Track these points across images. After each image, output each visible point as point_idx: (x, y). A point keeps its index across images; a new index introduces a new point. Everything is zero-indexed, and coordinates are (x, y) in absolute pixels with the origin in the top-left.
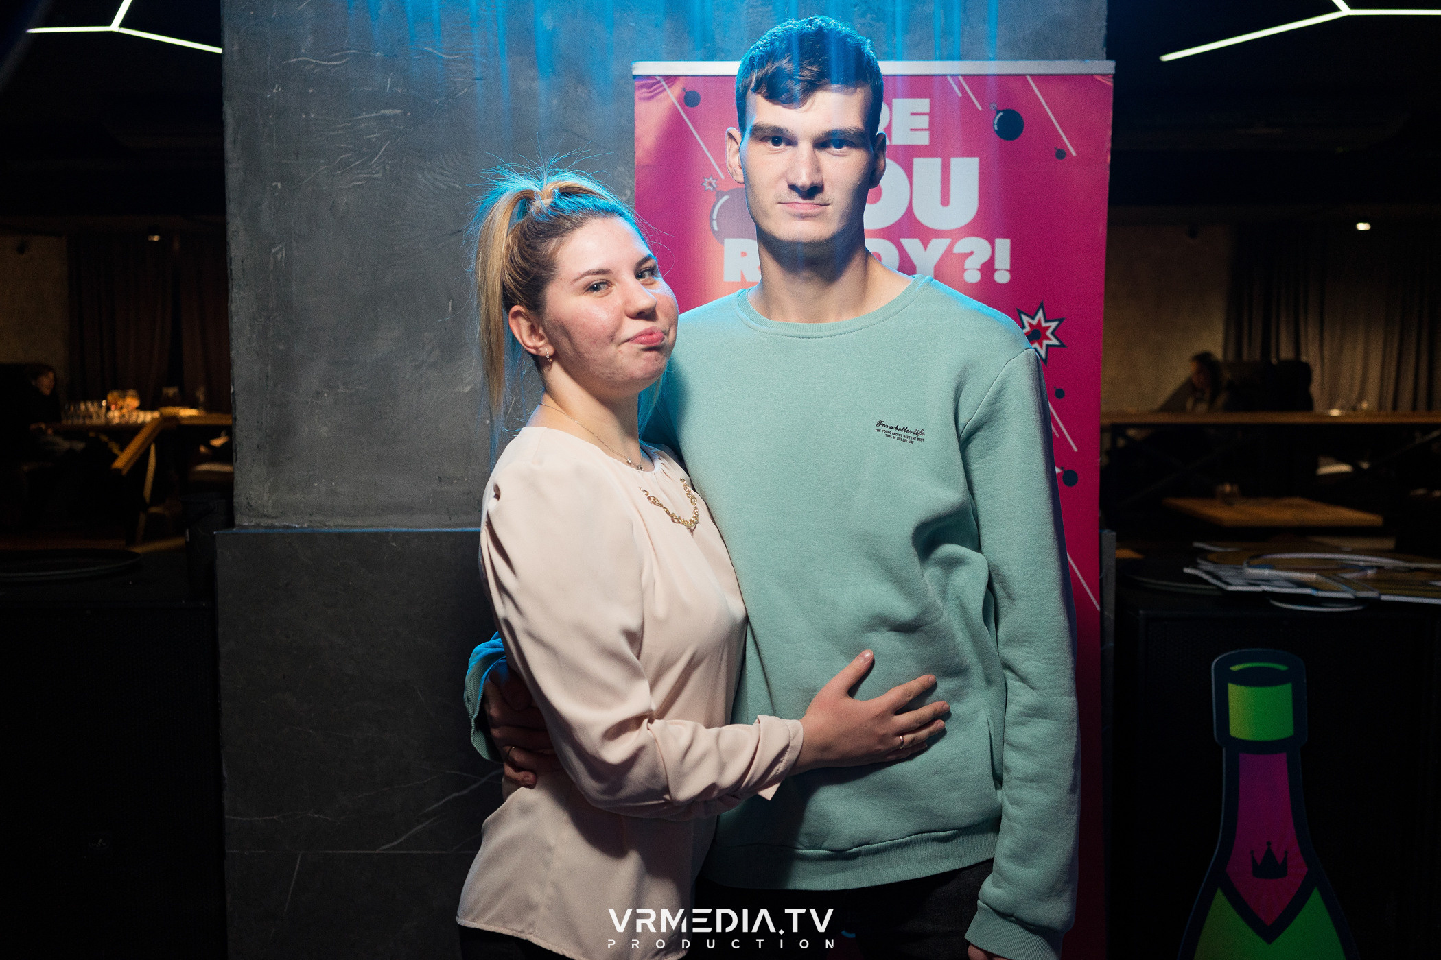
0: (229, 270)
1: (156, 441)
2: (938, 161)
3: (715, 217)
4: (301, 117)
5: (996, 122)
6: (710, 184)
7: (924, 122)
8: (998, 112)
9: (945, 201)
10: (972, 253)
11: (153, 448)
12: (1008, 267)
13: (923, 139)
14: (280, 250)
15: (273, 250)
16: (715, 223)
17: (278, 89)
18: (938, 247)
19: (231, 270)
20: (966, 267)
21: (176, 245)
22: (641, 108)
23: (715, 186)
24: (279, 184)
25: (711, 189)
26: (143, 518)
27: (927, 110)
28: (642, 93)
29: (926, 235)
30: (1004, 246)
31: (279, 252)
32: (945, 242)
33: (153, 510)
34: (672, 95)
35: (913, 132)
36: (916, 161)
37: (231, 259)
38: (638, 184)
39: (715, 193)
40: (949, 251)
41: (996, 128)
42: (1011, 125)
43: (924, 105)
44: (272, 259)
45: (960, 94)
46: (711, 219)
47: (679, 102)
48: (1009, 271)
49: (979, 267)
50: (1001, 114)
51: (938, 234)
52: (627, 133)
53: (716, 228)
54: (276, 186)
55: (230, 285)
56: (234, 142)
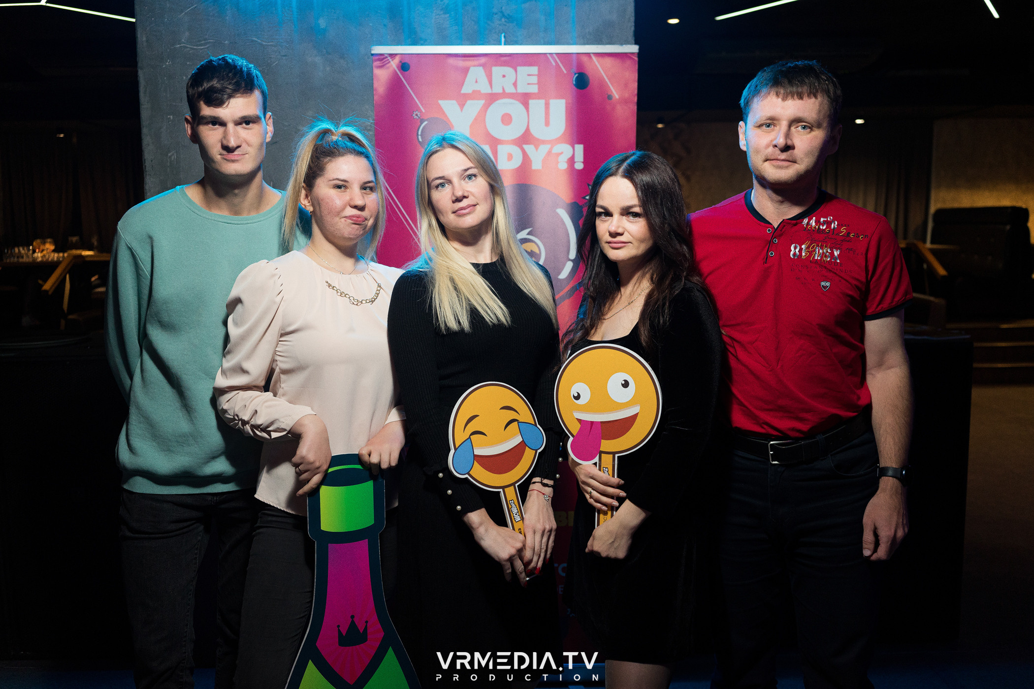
0: (144, 166)
1: (69, 272)
2: (542, 102)
3: (420, 133)
4: (183, 78)
5: (574, 79)
6: (417, 115)
7: (535, 79)
8: (575, 74)
9: (547, 123)
10: (562, 153)
11: (68, 276)
12: (582, 160)
13: (534, 89)
14: (173, 154)
15: (169, 155)
16: (420, 137)
17: (169, 62)
18: (544, 149)
19: (145, 166)
20: (559, 161)
21: (75, 140)
22: (378, 72)
23: (419, 116)
24: (171, 117)
25: (417, 118)
26: (63, 322)
27: (536, 73)
28: (377, 63)
29: (537, 143)
30: (580, 149)
31: (173, 155)
32: (548, 146)
33: (71, 317)
34: (394, 64)
35: (529, 86)
36: (531, 102)
37: (145, 160)
38: (376, 115)
39: (419, 120)
40: (549, 152)
41: (574, 83)
42: (582, 81)
43: (534, 70)
44: (169, 160)
45: (554, 64)
46: (418, 135)
47: (398, 67)
48: (583, 162)
49: (566, 160)
50: (577, 75)
51: (544, 142)
52: (370, 86)
53: (420, 140)
54: (170, 118)
55: (145, 175)
56: (145, 91)
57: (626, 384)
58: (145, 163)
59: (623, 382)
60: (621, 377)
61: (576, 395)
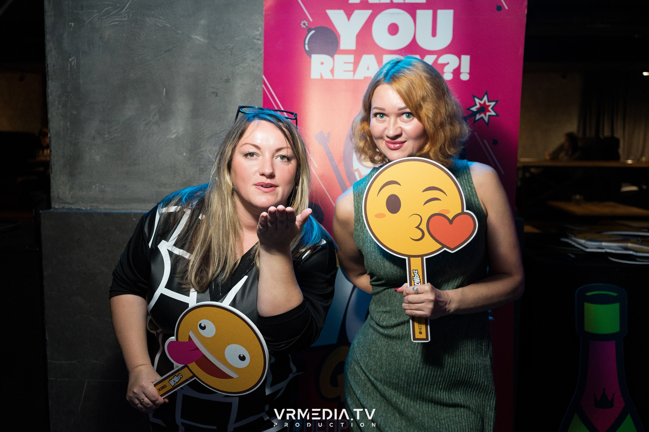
2: (430, 12)
3: (306, 42)
6: (304, 24)
9: (434, 34)
10: (448, 63)
14: (74, 60)
15: (70, 60)
16: (306, 46)
18: (429, 60)
19: (48, 71)
20: (445, 71)
23: (307, 25)
24: (73, 24)
25: (305, 27)
29: (422, 53)
30: (466, 59)
32: (434, 57)
36: (418, 12)
37: (47, 65)
38: (266, 24)
39: (307, 29)
40: (436, 62)
44: (69, 65)
48: (469, 73)
49: (452, 71)
51: (429, 52)
53: (307, 49)
54: (71, 25)
55: (47, 79)
57: (242, 358)
58: (48, 68)
59: (242, 356)
60: (244, 352)
61: (203, 325)
